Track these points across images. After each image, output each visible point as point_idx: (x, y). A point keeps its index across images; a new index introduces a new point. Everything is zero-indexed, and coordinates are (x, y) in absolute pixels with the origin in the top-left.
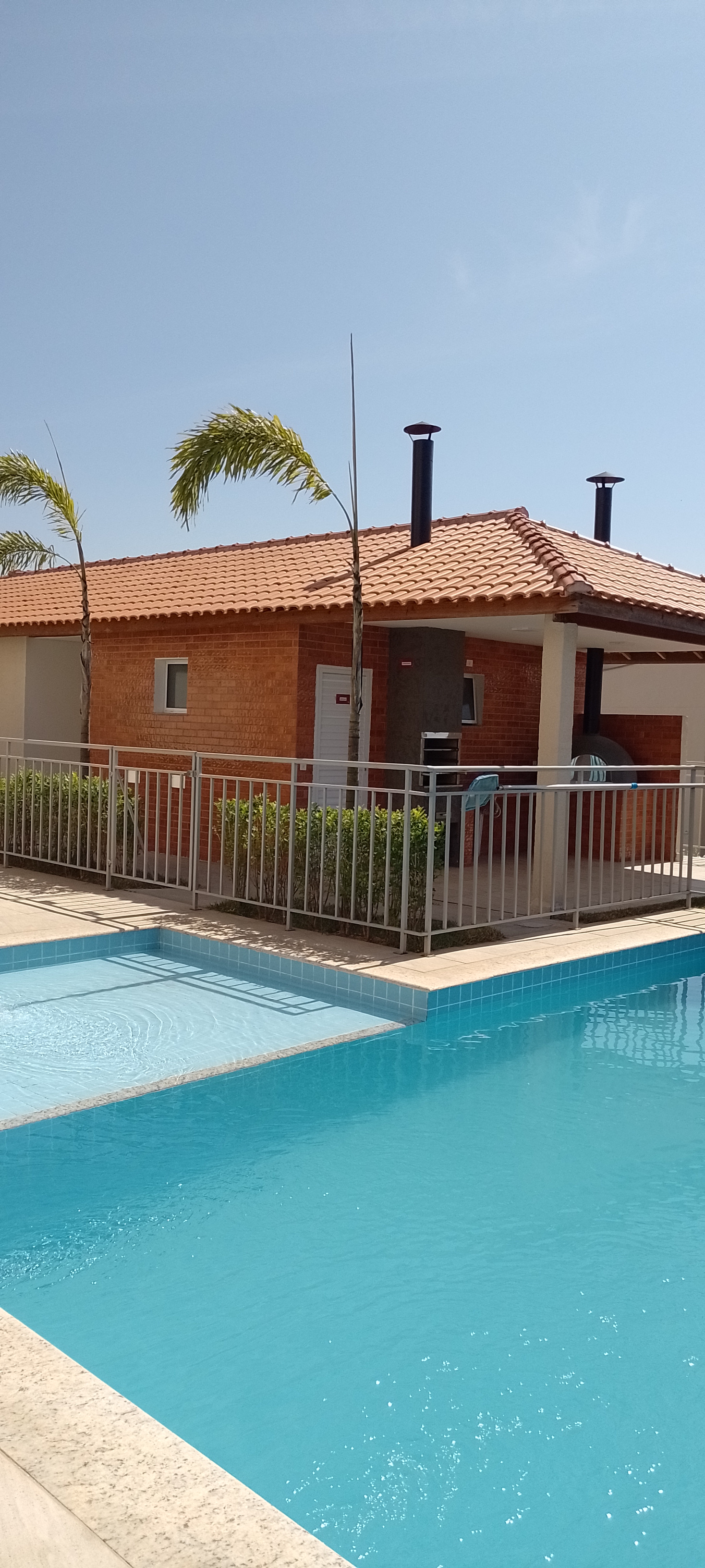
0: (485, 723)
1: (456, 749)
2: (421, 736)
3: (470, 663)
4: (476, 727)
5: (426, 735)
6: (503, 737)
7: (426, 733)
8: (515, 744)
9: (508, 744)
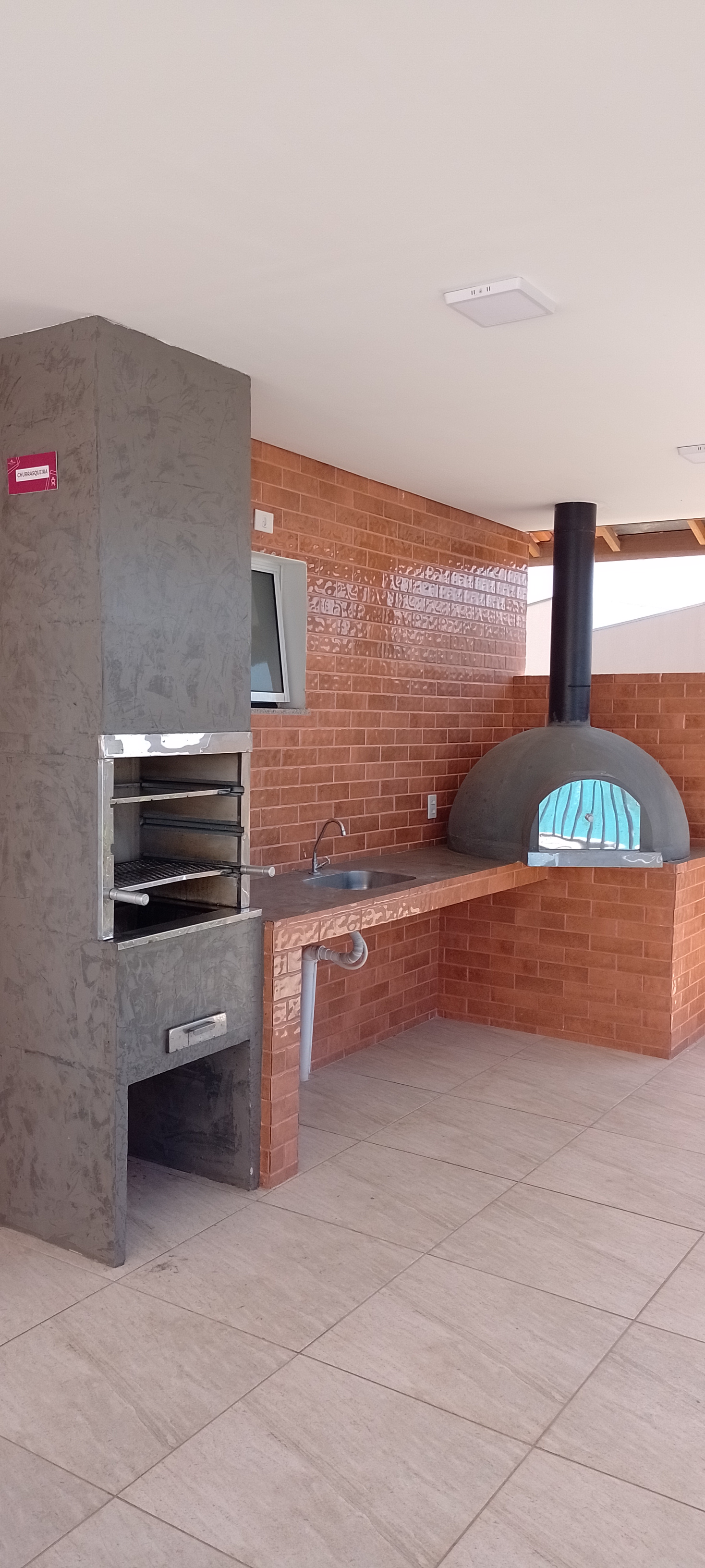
0: (312, 701)
1: (233, 788)
2: (97, 749)
3: (264, 521)
4: (289, 712)
5: (120, 746)
6: (359, 738)
7: (118, 737)
8: (389, 755)
9: (372, 756)
